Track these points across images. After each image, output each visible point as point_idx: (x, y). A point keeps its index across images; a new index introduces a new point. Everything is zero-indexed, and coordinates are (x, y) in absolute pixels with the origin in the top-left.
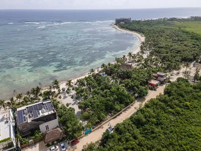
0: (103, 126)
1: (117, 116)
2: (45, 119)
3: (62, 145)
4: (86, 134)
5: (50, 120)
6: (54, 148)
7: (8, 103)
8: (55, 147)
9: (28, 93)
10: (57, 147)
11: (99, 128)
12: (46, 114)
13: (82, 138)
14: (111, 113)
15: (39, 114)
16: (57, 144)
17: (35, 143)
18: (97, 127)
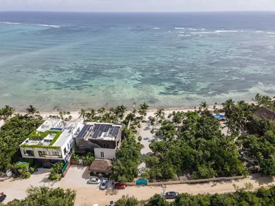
0: (167, 186)
1: (197, 183)
2: (103, 144)
3: (104, 181)
4: (138, 184)
5: (108, 147)
6: (95, 179)
7: (89, 114)
8: (97, 180)
9: (112, 110)
10: (99, 181)
11: (159, 185)
12: (106, 139)
13: (131, 186)
14: (191, 174)
15: (100, 136)
16: (100, 178)
17: (84, 165)
18: (157, 183)
